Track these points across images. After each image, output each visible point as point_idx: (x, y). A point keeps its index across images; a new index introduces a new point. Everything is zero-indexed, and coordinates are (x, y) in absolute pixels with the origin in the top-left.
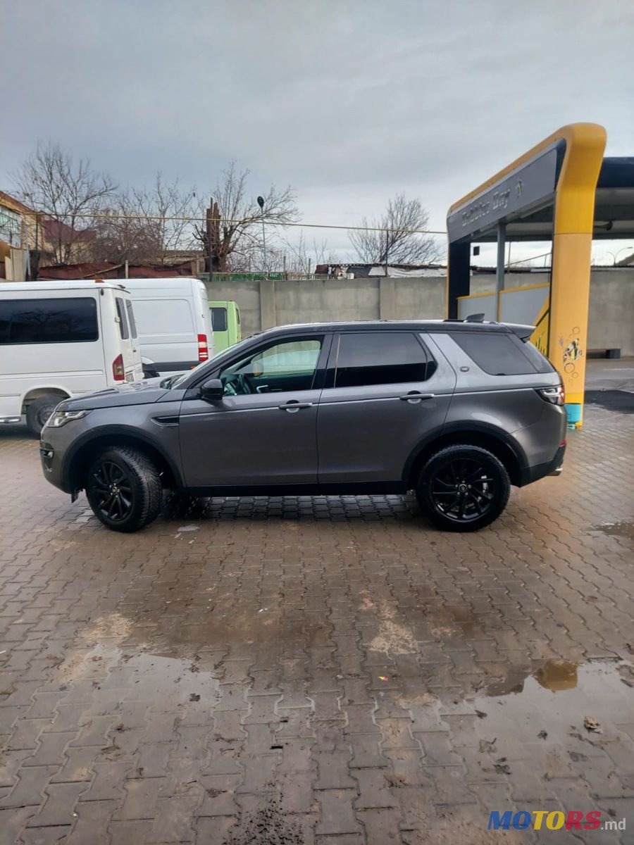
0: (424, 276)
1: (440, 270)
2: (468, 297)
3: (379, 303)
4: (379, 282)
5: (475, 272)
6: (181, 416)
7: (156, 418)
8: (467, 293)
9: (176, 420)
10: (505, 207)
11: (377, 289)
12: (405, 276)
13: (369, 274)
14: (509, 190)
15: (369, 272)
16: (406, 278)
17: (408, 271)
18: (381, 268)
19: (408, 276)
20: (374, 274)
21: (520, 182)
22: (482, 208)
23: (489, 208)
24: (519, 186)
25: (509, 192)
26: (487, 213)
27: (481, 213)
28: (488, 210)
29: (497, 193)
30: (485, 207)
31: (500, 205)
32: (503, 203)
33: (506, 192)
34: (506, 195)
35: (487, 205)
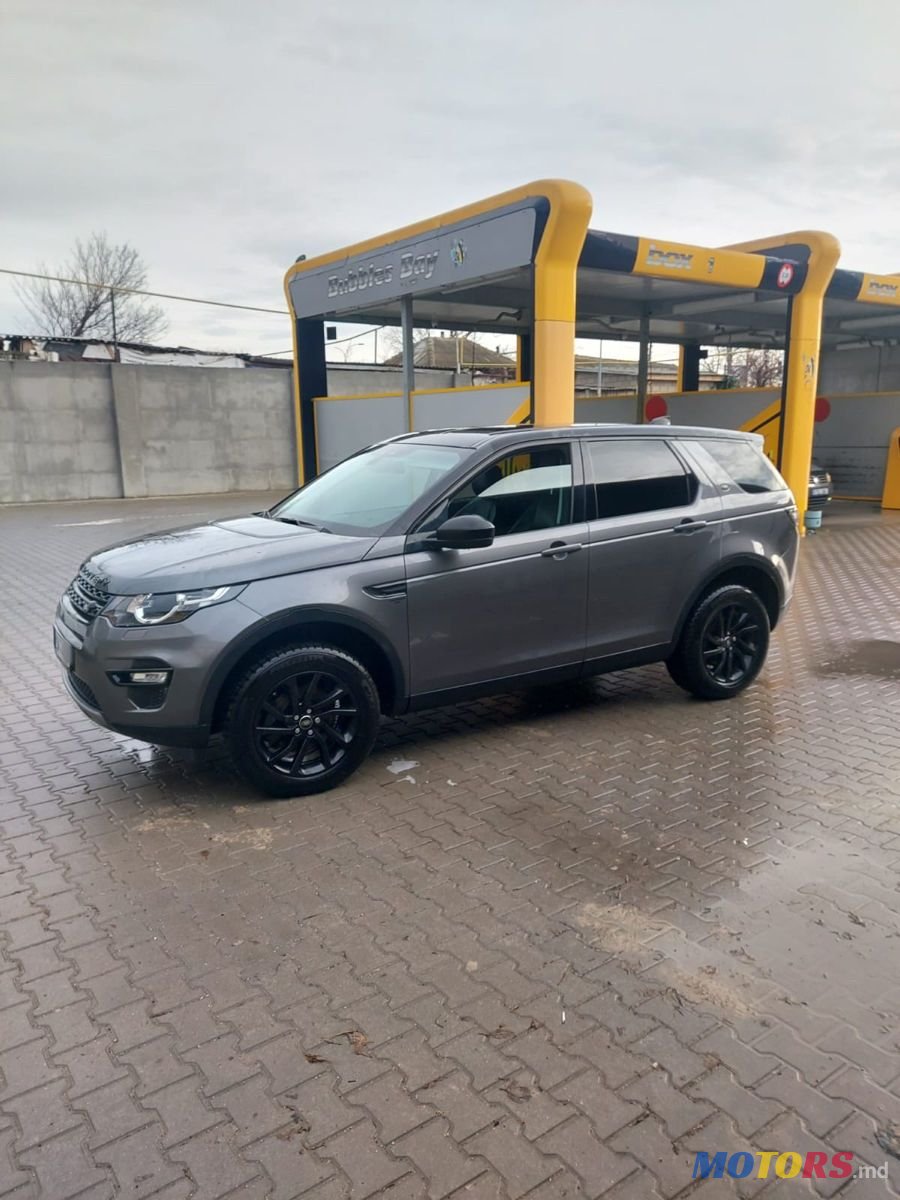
0: (174, 363)
1: (197, 356)
2: (324, 399)
3: (112, 403)
4: (109, 369)
5: (248, 363)
6: (408, 581)
7: (370, 589)
8: (324, 394)
9: (403, 588)
10: (428, 276)
11: (107, 381)
12: (143, 362)
13: (85, 355)
14: (436, 254)
15: (82, 352)
16: (146, 365)
17: (147, 355)
18: (103, 347)
19: (149, 363)
20: (93, 356)
21: (460, 245)
22: (376, 274)
23: (390, 275)
24: (458, 250)
25: (436, 257)
26: (387, 281)
27: (373, 281)
28: (388, 278)
29: (410, 255)
30: (382, 272)
31: (417, 273)
32: (423, 271)
33: (429, 256)
34: (429, 259)
35: (387, 271)
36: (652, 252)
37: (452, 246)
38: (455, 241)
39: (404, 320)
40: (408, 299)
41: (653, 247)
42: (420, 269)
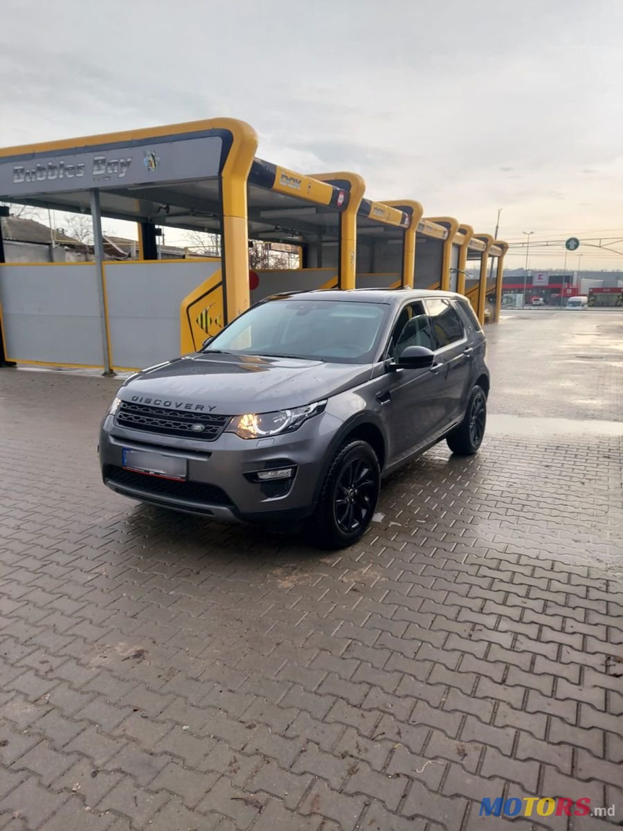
9: (389, 396)
14: (129, 160)
21: (152, 156)
22: (67, 169)
23: (82, 171)
24: (151, 159)
25: (130, 162)
26: (78, 175)
27: (64, 174)
28: (80, 173)
29: (103, 158)
30: (73, 168)
31: (111, 172)
32: (116, 171)
33: (122, 161)
34: (122, 163)
35: (79, 168)
36: (283, 176)
37: (145, 155)
38: (149, 152)
39: (93, 209)
40: (96, 191)
41: (283, 173)
42: (113, 170)
